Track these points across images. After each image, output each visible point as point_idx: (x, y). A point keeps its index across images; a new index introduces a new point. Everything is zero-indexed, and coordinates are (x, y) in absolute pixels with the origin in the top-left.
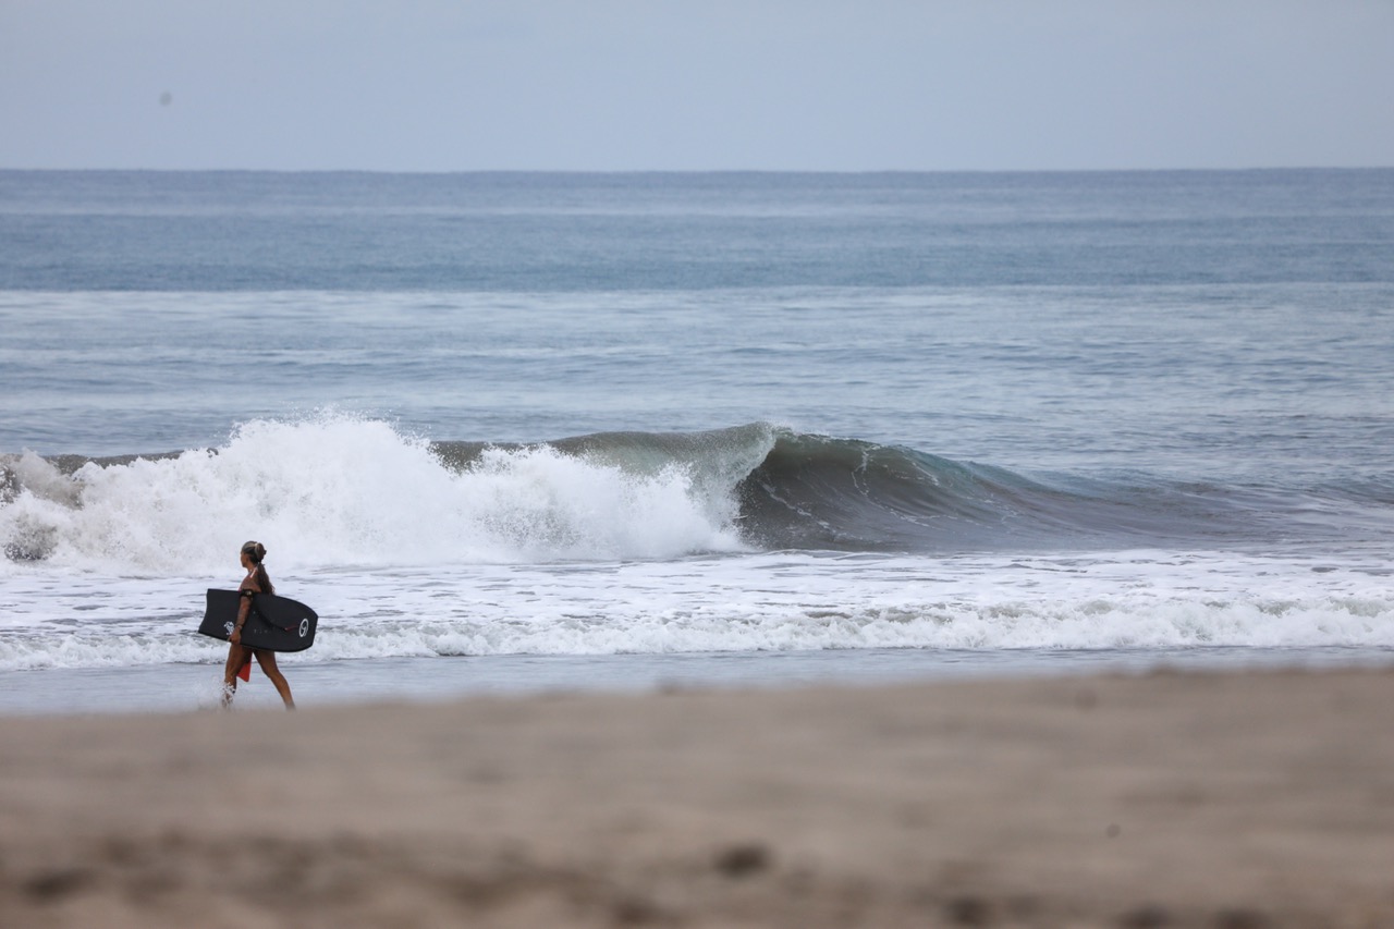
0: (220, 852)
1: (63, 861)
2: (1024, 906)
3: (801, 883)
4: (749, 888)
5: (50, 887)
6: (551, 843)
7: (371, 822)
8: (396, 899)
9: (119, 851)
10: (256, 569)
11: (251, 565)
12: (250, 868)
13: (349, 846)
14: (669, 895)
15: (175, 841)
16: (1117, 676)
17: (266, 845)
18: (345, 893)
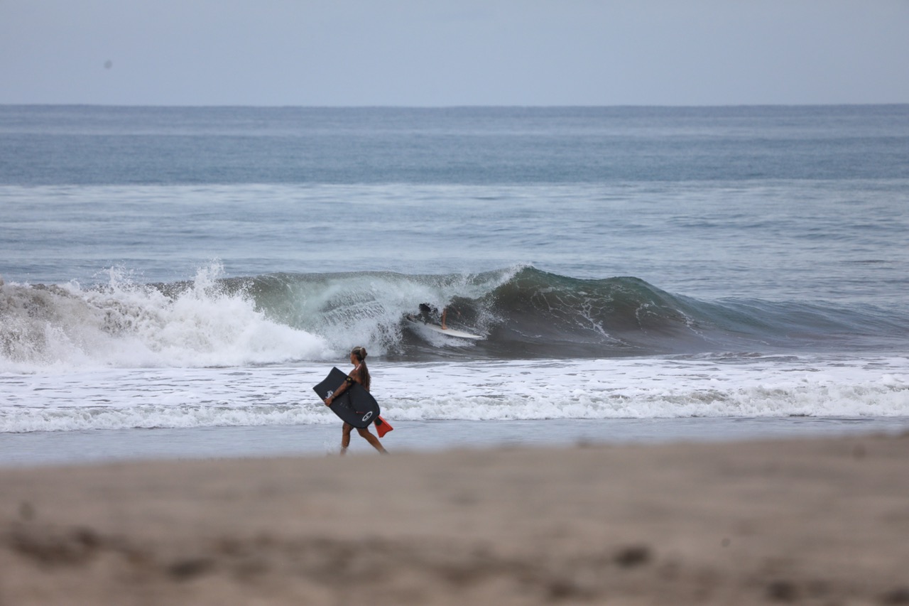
0: (294, 548)
1: (193, 553)
2: (819, 588)
3: (671, 571)
4: (637, 574)
5: (185, 570)
6: (508, 545)
7: (390, 529)
8: (407, 579)
9: (229, 547)
10: (360, 365)
11: (357, 361)
12: (313, 559)
13: (377, 545)
14: (584, 578)
15: (265, 541)
16: (880, 436)
17: (323, 544)
18: (374, 575)
